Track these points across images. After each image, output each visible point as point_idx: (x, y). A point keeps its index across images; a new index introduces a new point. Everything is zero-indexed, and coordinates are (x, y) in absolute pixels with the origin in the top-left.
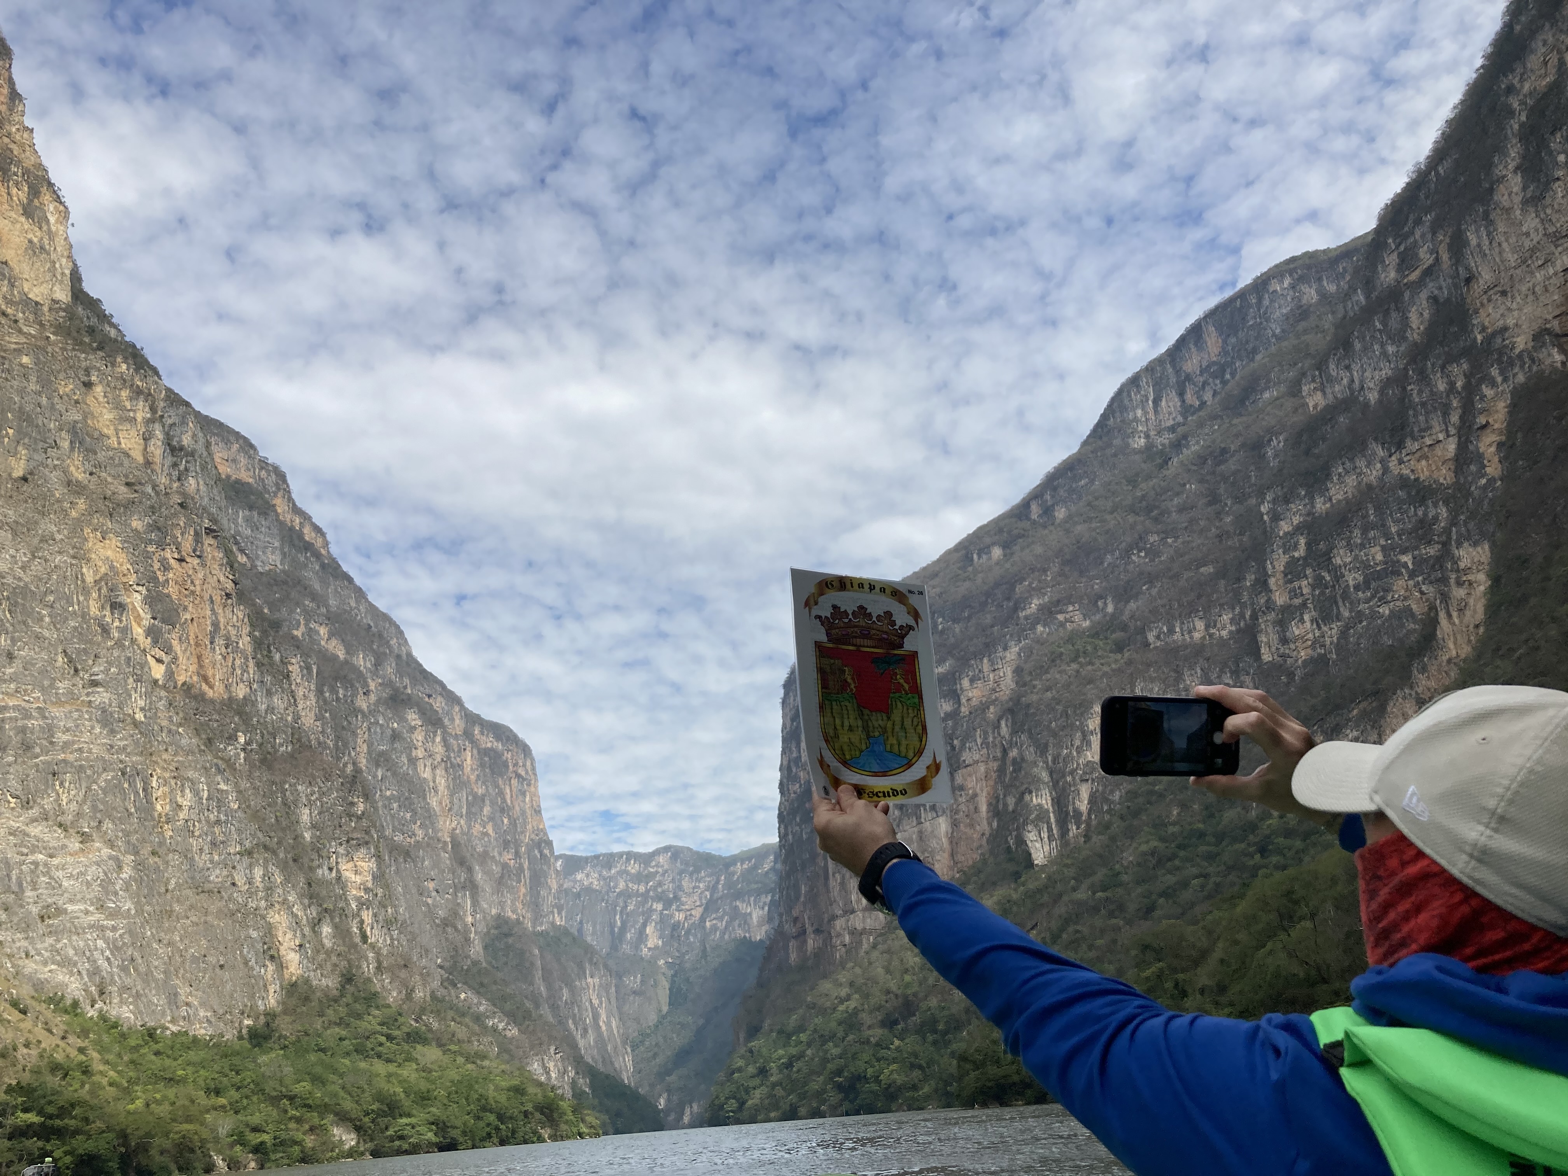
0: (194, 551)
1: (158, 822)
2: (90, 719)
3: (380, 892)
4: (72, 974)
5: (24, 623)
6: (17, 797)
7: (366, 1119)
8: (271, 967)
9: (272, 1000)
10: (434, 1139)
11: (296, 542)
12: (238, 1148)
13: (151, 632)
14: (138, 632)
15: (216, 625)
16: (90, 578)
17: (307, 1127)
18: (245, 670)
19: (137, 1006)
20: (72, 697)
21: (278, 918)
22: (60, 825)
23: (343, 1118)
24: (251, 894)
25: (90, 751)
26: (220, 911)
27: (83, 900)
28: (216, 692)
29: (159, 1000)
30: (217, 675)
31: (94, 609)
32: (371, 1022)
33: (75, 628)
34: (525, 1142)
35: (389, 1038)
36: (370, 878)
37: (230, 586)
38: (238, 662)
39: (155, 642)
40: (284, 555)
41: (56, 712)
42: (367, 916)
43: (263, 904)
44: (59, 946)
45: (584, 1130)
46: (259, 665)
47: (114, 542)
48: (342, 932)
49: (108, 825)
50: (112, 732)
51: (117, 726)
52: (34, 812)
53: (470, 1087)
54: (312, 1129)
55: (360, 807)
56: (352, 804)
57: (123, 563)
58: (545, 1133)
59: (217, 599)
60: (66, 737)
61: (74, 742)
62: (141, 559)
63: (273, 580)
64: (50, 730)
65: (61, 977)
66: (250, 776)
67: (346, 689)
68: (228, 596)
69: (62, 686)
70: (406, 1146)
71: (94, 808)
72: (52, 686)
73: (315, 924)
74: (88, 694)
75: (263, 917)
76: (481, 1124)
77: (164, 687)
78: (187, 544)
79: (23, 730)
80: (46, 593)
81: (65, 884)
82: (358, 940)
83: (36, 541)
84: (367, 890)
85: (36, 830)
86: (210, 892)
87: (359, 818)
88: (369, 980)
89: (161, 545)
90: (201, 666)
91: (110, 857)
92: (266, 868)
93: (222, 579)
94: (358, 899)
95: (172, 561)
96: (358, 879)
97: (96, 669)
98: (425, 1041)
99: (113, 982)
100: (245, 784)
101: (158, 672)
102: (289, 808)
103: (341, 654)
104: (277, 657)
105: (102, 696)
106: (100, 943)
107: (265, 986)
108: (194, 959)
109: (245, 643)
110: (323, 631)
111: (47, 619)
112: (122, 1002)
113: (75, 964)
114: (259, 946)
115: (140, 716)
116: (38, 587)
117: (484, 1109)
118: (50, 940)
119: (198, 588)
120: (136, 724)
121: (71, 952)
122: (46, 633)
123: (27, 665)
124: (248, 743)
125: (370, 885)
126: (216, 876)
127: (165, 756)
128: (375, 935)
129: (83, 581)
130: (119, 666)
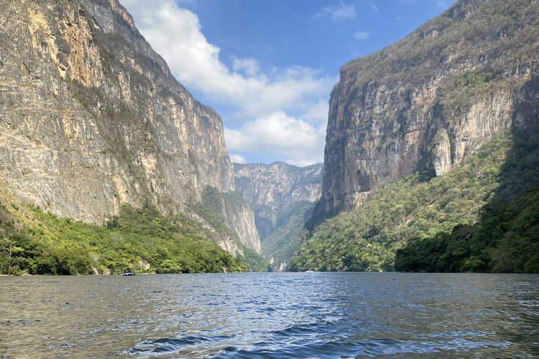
0: (75, 21)
1: (67, 139)
2: (36, 93)
3: (159, 172)
4: (37, 196)
5: (6, 50)
6: (10, 124)
7: (153, 259)
8: (115, 199)
9: (116, 212)
10: (180, 269)
11: (120, 20)
12: (102, 266)
13: (58, 56)
14: (54, 56)
15: (86, 54)
16: (32, 32)
17: (130, 260)
18: (99, 75)
19: (63, 211)
20: (28, 83)
21: (117, 180)
22: (28, 137)
23: (144, 258)
24: (106, 169)
25: (37, 106)
26: (93, 175)
27: (39, 167)
28: (87, 84)
29: (72, 209)
30: (87, 76)
31: (35, 46)
32: (155, 223)
33: (27, 53)
34: (216, 272)
35: (162, 229)
36: (154, 166)
37: (91, 37)
38: (96, 71)
39: (61, 61)
40: (115, 26)
41: (22, 89)
42: (154, 181)
43: (110, 174)
44: (31, 185)
45: (240, 269)
46: (105, 73)
47: (40, 15)
48: (143, 187)
49: (46, 138)
50: (46, 99)
51: (47, 96)
52: (17, 130)
53: (194, 249)
54: (132, 261)
55: (150, 137)
56: (146, 135)
57: (44, 23)
58: (225, 269)
59: (86, 42)
60: (27, 100)
61: (30, 102)
62: (53, 23)
63: (111, 37)
64: (20, 97)
65: (32, 197)
66: (104, 122)
67: (143, 87)
68: (90, 42)
69: (24, 78)
70: (169, 270)
71: (40, 130)
72: (20, 78)
73: (132, 184)
74: (35, 82)
75: (111, 179)
76: (199, 264)
77: (65, 81)
78: (72, 17)
79: (10, 96)
80: (14, 37)
81: (31, 160)
82: (150, 190)
83: (8, 13)
84: (153, 171)
85: (19, 138)
86: (89, 167)
87: (149, 141)
88: (155, 207)
89: (61, 18)
90: (80, 73)
91: (48, 151)
92: (111, 159)
93: (88, 34)
94: (150, 174)
95: (66, 25)
96: (150, 166)
97: (37, 71)
98: (177, 231)
99: (53, 201)
100: (101, 123)
101: (63, 74)
102: (120, 135)
103: (141, 72)
104: (113, 70)
105: (40, 84)
106: (47, 185)
107: (113, 206)
108: (85, 194)
109: (98, 63)
110: (133, 61)
111: (16, 49)
112: (57, 208)
113: (38, 193)
114: (110, 190)
115: (56, 93)
116: (10, 34)
117: (200, 258)
118: (27, 182)
119: (77, 38)
120: (55, 96)
121: (36, 188)
122: (16, 55)
123: (9, 68)
124: (102, 107)
125: (154, 169)
126: (91, 161)
127: (67, 110)
128: (157, 189)
129: (29, 32)
130: (46, 71)
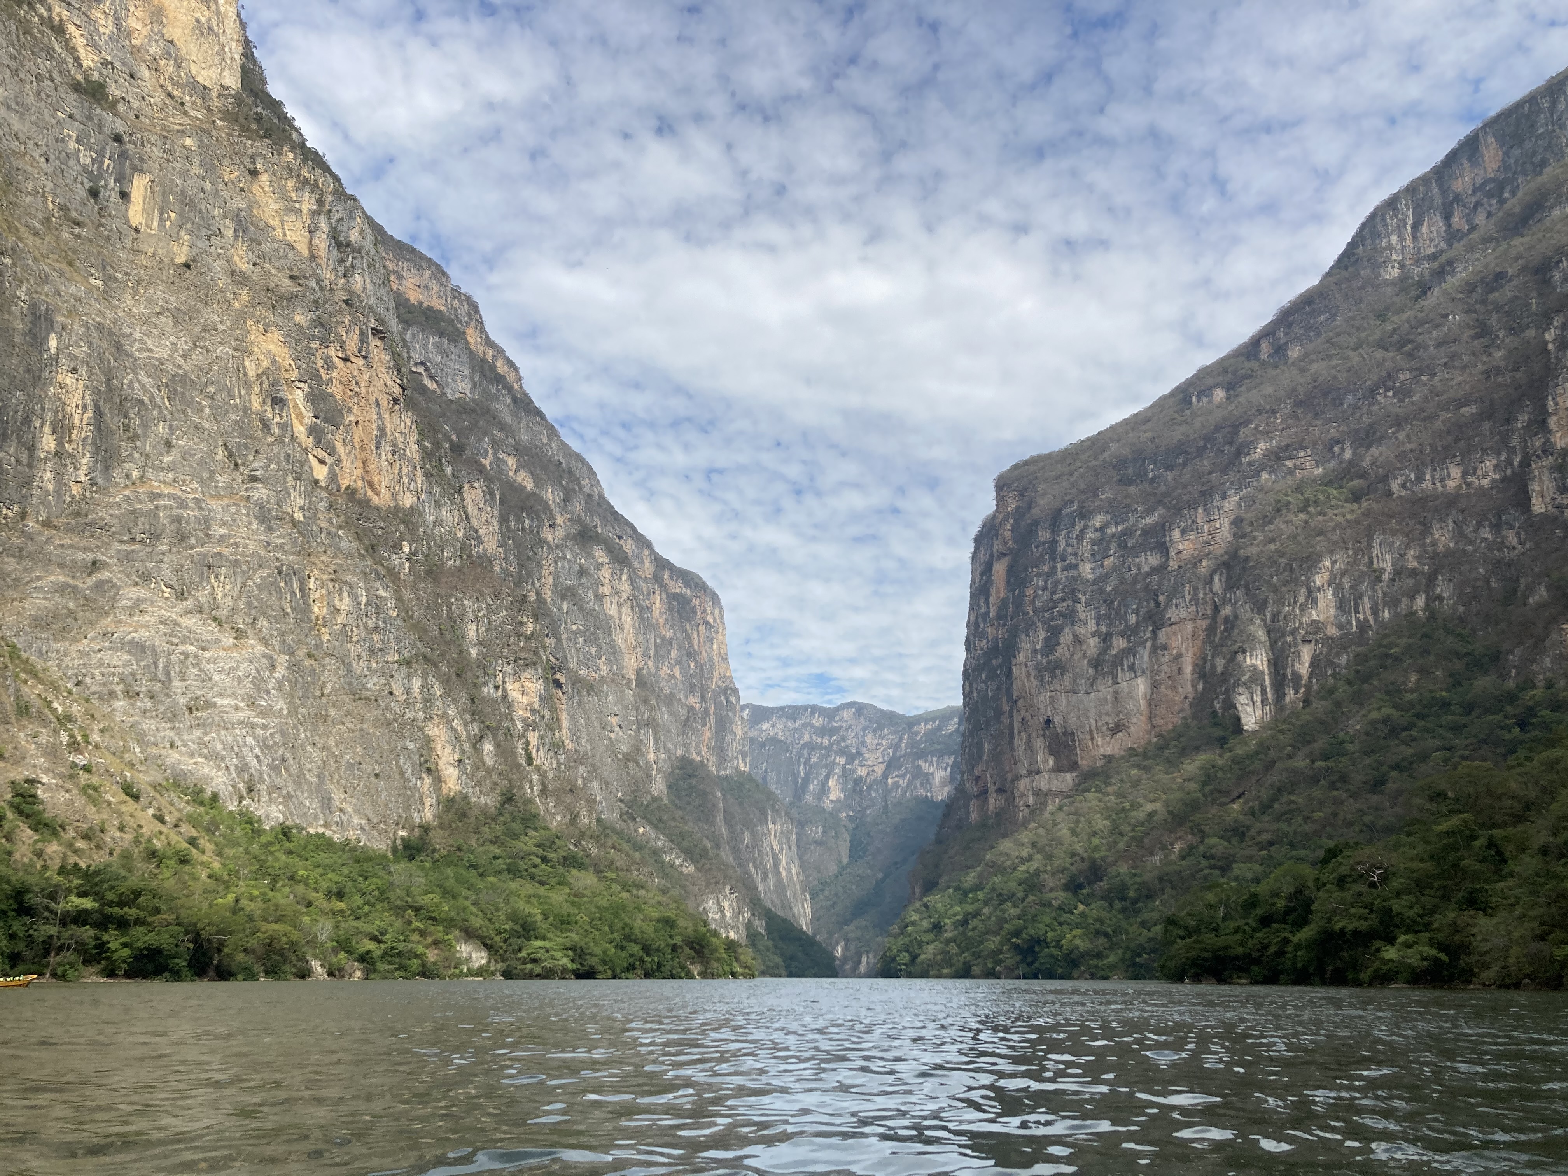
0: (360, 351)
1: (315, 625)
2: (248, 515)
3: (547, 715)
4: (219, 768)
5: (184, 412)
6: (171, 587)
7: (498, 939)
8: (427, 780)
9: (428, 813)
10: (570, 966)
11: (488, 373)
12: (342, 955)
13: (312, 430)
14: (300, 430)
15: (382, 430)
16: (252, 373)
17: (430, 940)
18: (412, 479)
19: (287, 807)
20: (231, 492)
21: (437, 732)
22: (215, 619)
23: (470, 934)
24: (408, 704)
25: (246, 546)
26: (377, 719)
27: (234, 695)
28: (382, 499)
29: (312, 804)
30: (383, 482)
31: (256, 405)
32: (528, 843)
33: (236, 422)
34: (673, 977)
35: (544, 860)
36: (537, 700)
37: (397, 390)
38: (405, 470)
39: (318, 442)
40: (474, 384)
41: (214, 505)
42: (533, 738)
43: (421, 715)
44: (206, 739)
45: (739, 969)
46: (428, 475)
47: (276, 335)
48: (504, 752)
49: (262, 623)
50: (270, 529)
51: (274, 524)
52: (189, 603)
53: (616, 915)
54: (436, 943)
55: (530, 628)
56: (521, 624)
57: (285, 357)
58: (695, 969)
59: (384, 403)
60: (222, 531)
61: (230, 536)
62: (303, 355)
63: (462, 408)
64: (206, 523)
65: (206, 770)
66: (414, 588)
67: (532, 520)
68: (396, 401)
69: (222, 480)
70: (538, 970)
71: (249, 604)
72: (211, 478)
73: (476, 742)
74: (247, 490)
75: (421, 729)
76: (624, 954)
77: (326, 489)
78: (352, 343)
79: (178, 520)
80: (206, 384)
81: (216, 677)
82: (522, 761)
83: (197, 330)
84: (533, 711)
85: (190, 622)
86: (367, 699)
87: (528, 638)
88: (530, 801)
89: (325, 342)
90: (367, 472)
91: (264, 656)
92: (424, 678)
93: (389, 382)
94: (524, 720)
95: (336, 360)
96: (525, 700)
97: (255, 465)
98: (581, 866)
99: (262, 780)
100: (408, 594)
101: (321, 473)
102: (455, 623)
103: (530, 486)
104: (449, 470)
105: (260, 492)
106: (250, 740)
107: (421, 798)
108: (350, 766)
109: (412, 451)
110: (511, 461)
111: (207, 410)
112: (271, 801)
113: (223, 759)
114: (416, 758)
115: (299, 516)
116: (198, 377)
117: (628, 938)
118: (198, 733)
119: (363, 390)
120: (294, 523)
121: (219, 747)
122: (206, 425)
123: (186, 455)
124: (414, 554)
125: (536, 706)
126: (373, 684)
127: (324, 558)
128: (541, 758)
129: (245, 375)
130: (278, 463)
